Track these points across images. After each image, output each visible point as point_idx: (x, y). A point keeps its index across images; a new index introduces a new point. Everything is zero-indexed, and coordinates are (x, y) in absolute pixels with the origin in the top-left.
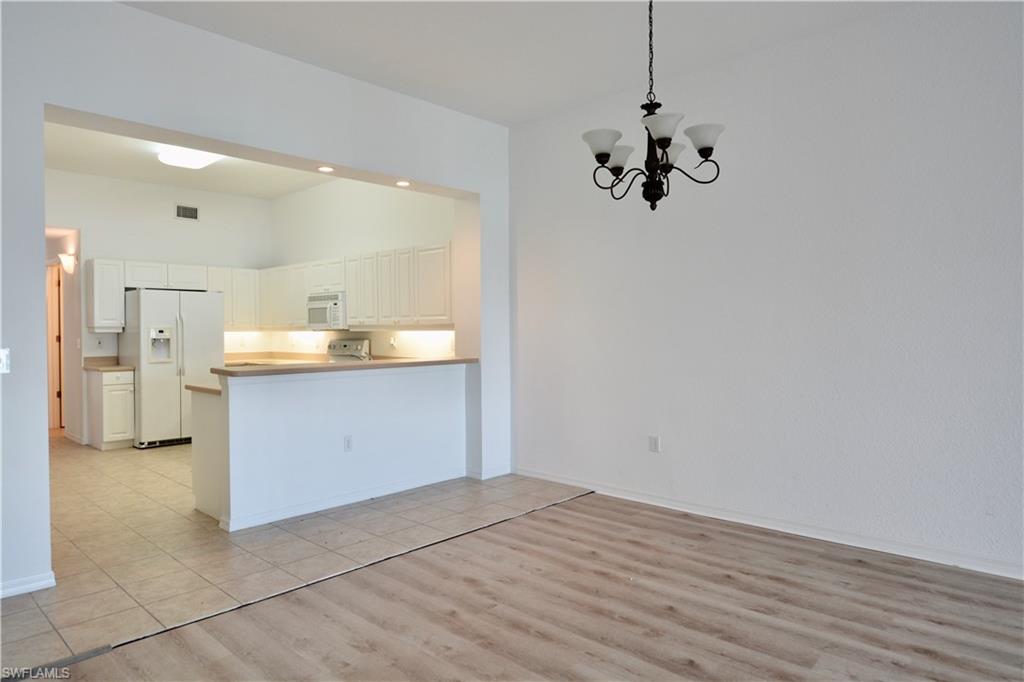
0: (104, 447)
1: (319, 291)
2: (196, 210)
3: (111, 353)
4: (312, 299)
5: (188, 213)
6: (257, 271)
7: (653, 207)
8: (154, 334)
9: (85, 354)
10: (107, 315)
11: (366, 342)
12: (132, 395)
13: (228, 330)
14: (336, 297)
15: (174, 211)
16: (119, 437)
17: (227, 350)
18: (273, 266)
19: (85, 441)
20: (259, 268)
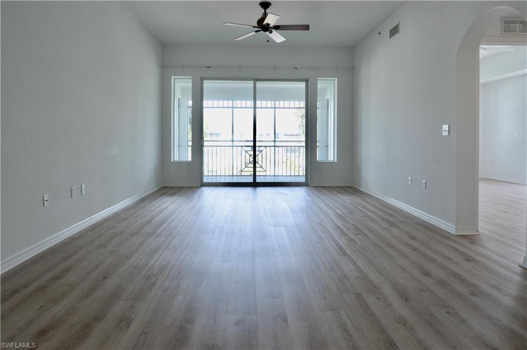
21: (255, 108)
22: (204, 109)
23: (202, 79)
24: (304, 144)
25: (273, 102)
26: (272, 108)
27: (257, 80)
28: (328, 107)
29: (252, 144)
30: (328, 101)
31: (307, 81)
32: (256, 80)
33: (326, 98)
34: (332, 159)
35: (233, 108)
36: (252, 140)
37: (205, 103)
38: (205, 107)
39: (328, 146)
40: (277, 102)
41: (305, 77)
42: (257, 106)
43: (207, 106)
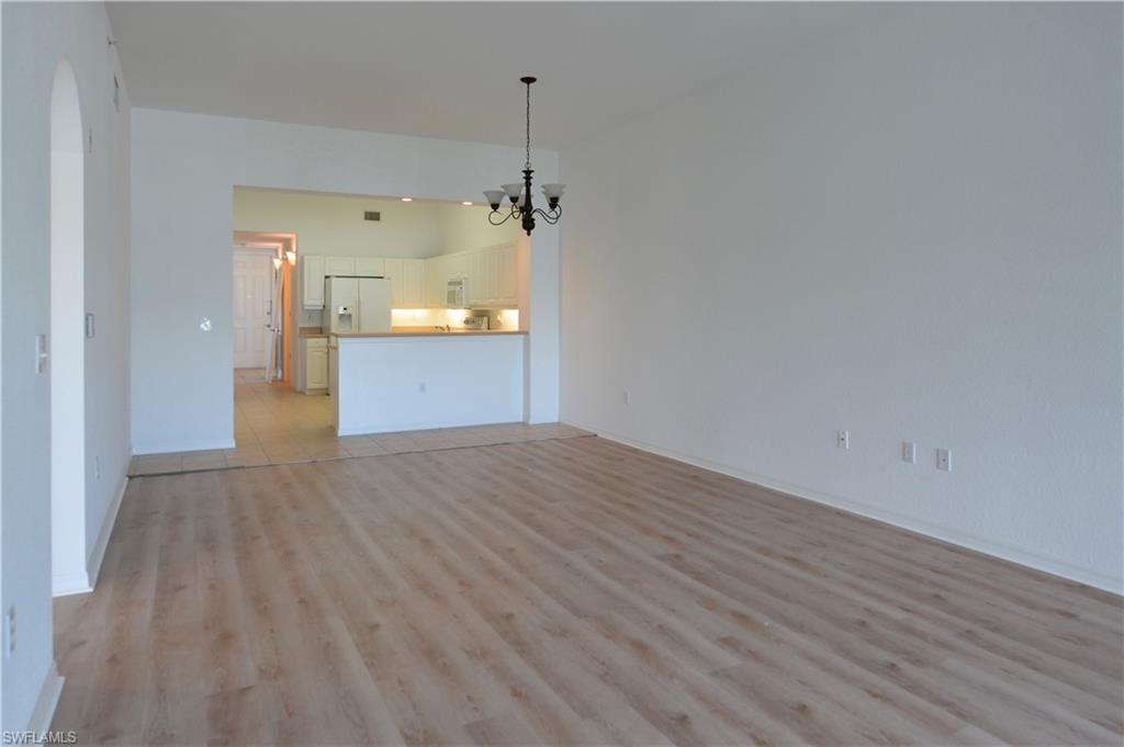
0: (307, 393)
1: (453, 277)
2: (379, 214)
3: (316, 324)
4: (450, 284)
5: (373, 216)
6: (422, 261)
7: (529, 234)
8: (341, 311)
9: (300, 325)
10: (312, 298)
11: (486, 319)
12: (326, 356)
13: (396, 308)
14: (460, 283)
15: (363, 216)
16: (317, 386)
17: (393, 325)
18: (438, 255)
19: (299, 389)
20: (425, 258)
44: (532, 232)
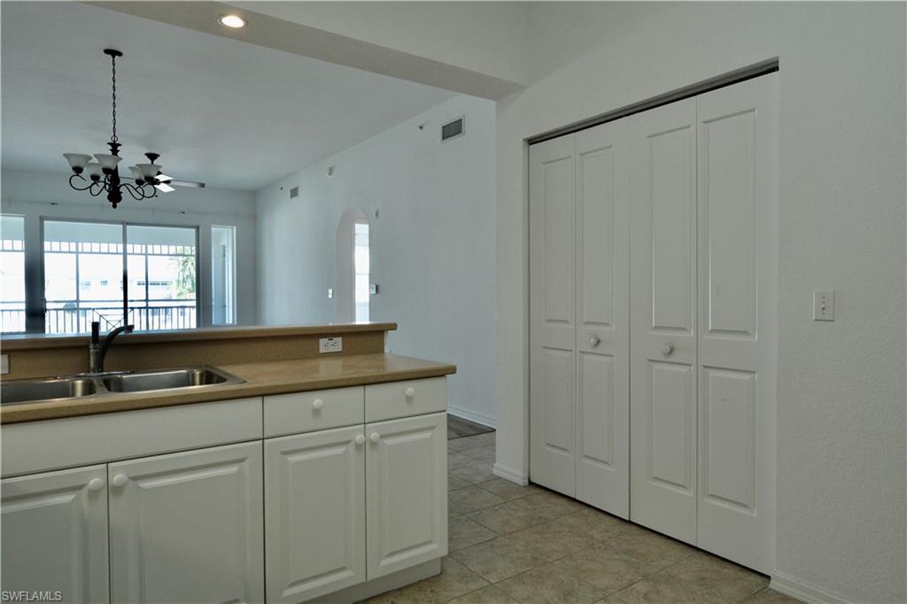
7: (115, 206)
21: (125, 254)
22: (46, 255)
23: (42, 219)
24: (194, 303)
25: (144, 246)
26: (142, 254)
27: (128, 224)
28: (224, 256)
29: (122, 305)
30: (224, 247)
31: (197, 228)
32: (125, 224)
33: (223, 243)
34: (231, 322)
35: (77, 253)
36: (122, 298)
37: (47, 245)
38: (48, 252)
39: (225, 306)
40: (150, 247)
41: (196, 223)
42: (128, 252)
43: (49, 250)
44: (118, 204)
